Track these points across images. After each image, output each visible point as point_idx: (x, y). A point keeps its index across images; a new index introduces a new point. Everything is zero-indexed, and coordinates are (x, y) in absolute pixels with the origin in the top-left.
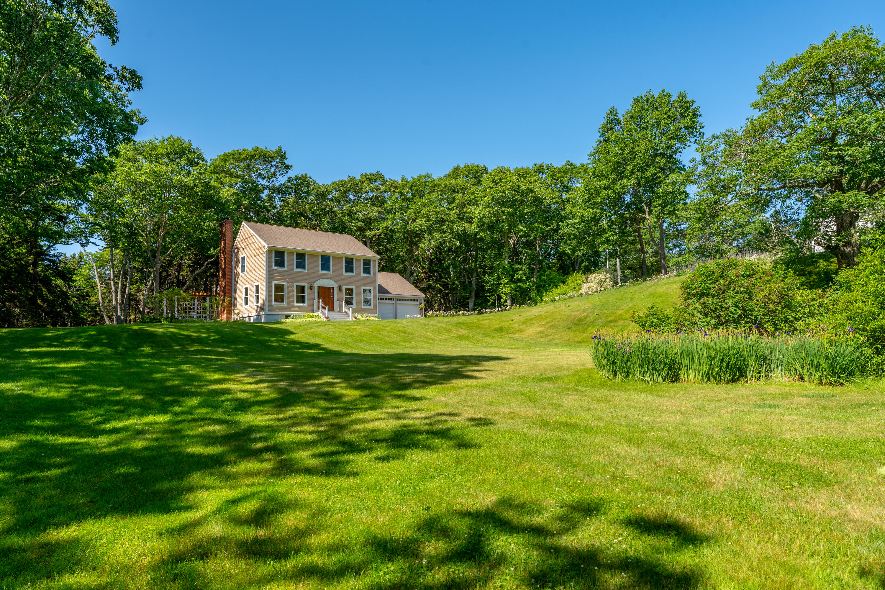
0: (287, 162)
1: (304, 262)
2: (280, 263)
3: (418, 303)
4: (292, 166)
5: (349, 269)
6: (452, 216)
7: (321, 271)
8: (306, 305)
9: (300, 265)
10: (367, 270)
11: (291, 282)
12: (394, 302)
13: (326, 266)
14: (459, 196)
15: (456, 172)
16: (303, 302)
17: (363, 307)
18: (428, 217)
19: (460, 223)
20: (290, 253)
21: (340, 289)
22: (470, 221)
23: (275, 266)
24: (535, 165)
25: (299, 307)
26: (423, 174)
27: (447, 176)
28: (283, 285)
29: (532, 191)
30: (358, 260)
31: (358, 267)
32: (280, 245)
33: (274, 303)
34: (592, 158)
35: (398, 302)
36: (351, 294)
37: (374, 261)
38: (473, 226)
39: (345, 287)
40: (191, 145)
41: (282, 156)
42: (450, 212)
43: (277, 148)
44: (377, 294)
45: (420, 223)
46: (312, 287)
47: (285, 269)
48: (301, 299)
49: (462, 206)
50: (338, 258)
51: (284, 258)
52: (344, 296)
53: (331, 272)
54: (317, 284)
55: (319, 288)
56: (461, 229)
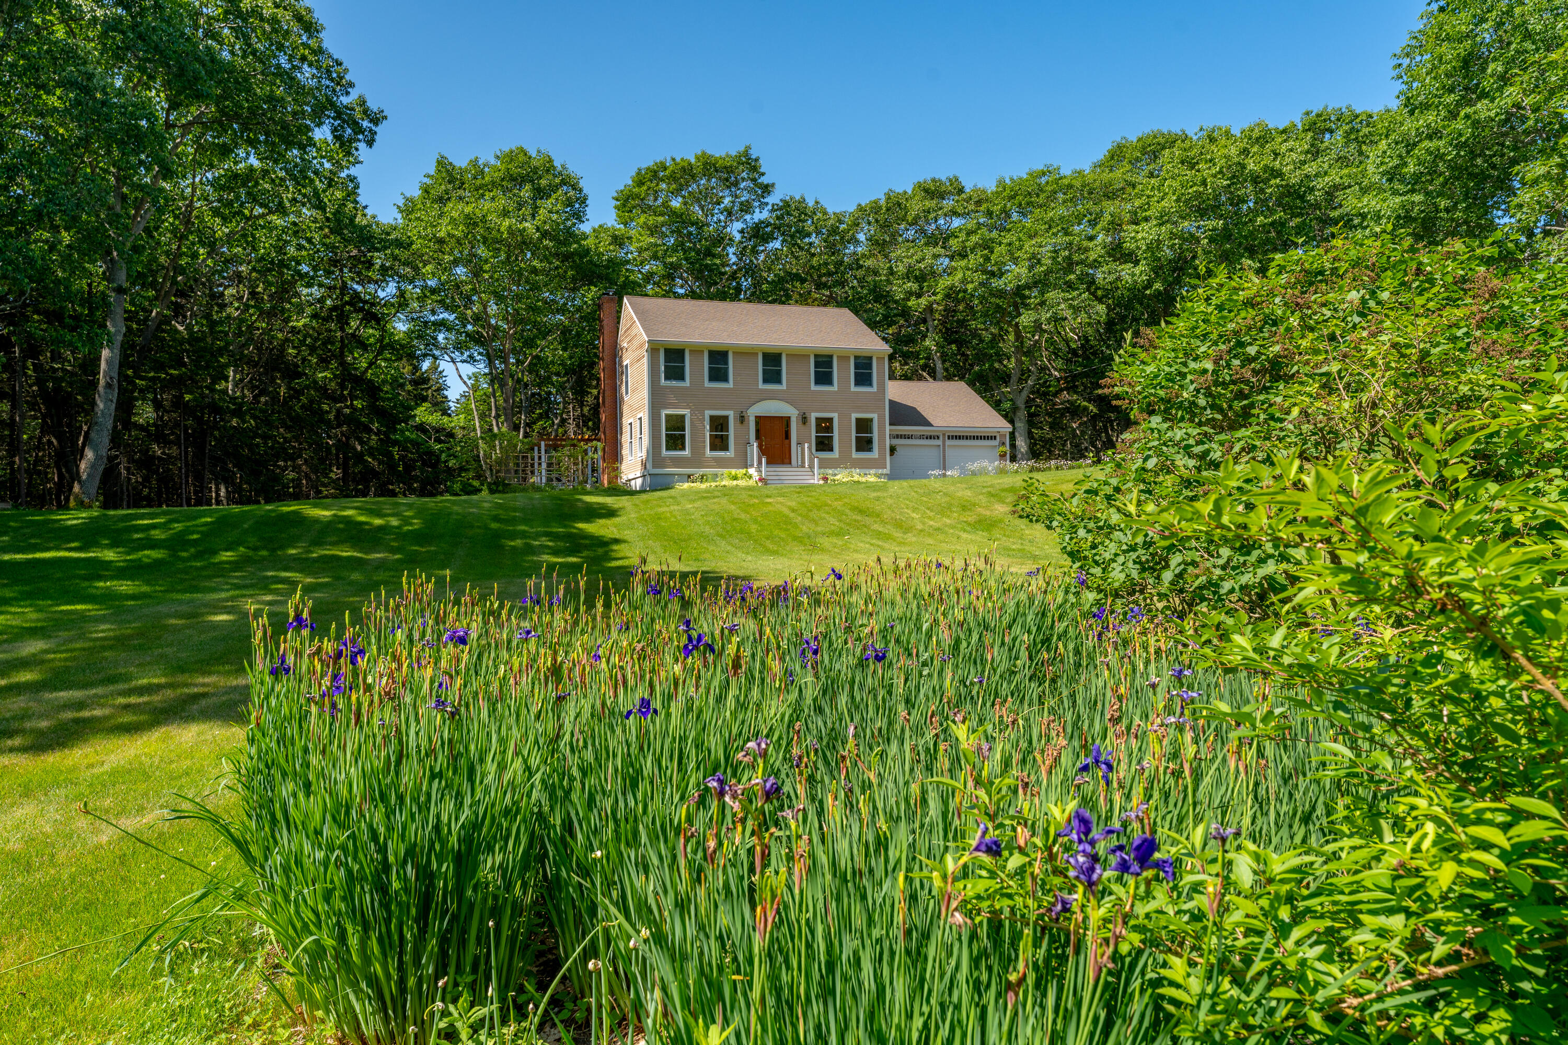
0: (764, 180)
1: (727, 369)
2: (675, 373)
3: (996, 443)
4: (773, 185)
5: (824, 378)
6: (1096, 251)
7: (761, 386)
8: (730, 454)
9: (719, 374)
10: (863, 378)
11: (697, 410)
12: (939, 442)
13: (773, 376)
14: (1110, 207)
15: (1116, 155)
16: (725, 448)
17: (855, 455)
18: (1035, 260)
19: (1113, 266)
20: (697, 351)
21: (804, 420)
22: (1130, 257)
23: (667, 378)
24: (1307, 114)
25: (716, 459)
26: (1040, 167)
27: (1099, 165)
28: (683, 416)
29: (1278, 174)
30: (844, 358)
31: (843, 374)
32: (674, 336)
33: (664, 452)
34: (1406, 61)
35: (948, 442)
36: (829, 429)
37: (880, 359)
38: (1137, 271)
39: (813, 416)
40: (551, 161)
41: (752, 165)
42: (1091, 244)
43: (742, 149)
44: (888, 427)
45: (1017, 273)
46: (742, 419)
47: (687, 383)
48: (720, 443)
49: (1115, 226)
50: (798, 356)
51: (683, 361)
52: (814, 434)
53: (784, 386)
54: (754, 412)
55: (759, 420)
56: (1111, 278)
